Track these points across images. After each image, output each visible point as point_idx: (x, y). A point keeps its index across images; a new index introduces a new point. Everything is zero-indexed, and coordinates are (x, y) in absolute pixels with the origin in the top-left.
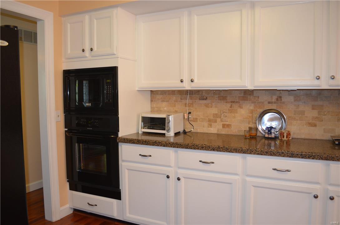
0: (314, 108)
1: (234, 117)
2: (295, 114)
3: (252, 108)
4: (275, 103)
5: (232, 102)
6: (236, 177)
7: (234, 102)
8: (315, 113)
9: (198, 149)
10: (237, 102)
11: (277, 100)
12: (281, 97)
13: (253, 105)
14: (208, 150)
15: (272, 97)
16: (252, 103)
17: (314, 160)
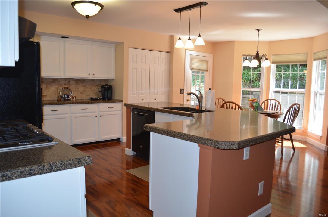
0: (82, 86)
1: (48, 91)
2: (75, 89)
3: (57, 87)
4: (67, 84)
5: (47, 84)
6: (68, 115)
7: (48, 84)
8: (83, 88)
9: (51, 105)
10: (50, 84)
11: (68, 83)
12: (69, 82)
13: (57, 85)
14: (56, 105)
15: (66, 82)
16: (57, 84)
17: (95, 104)
